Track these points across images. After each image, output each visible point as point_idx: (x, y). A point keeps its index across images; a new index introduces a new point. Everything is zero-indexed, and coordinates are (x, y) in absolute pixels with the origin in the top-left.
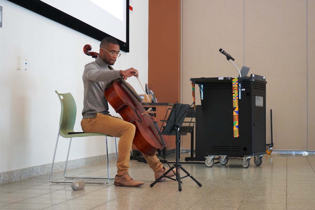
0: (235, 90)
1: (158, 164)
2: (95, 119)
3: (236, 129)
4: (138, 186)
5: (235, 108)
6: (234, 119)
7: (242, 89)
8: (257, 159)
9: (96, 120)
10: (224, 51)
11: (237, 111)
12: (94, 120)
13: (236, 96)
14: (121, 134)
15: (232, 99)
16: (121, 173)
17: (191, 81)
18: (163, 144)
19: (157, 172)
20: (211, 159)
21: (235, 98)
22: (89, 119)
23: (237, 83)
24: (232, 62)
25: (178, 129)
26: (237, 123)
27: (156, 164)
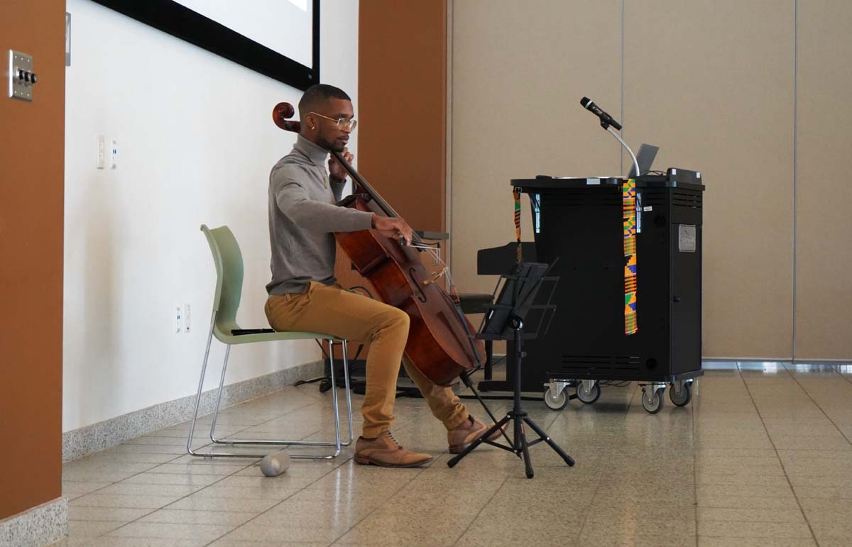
0: (629, 210)
1: (456, 408)
2: (305, 297)
3: (630, 312)
4: (417, 465)
5: (629, 257)
6: (626, 287)
7: (645, 208)
8: (677, 389)
9: (307, 300)
10: (592, 103)
11: (634, 266)
12: (304, 300)
13: (632, 226)
14: (372, 335)
15: (622, 235)
16: (374, 433)
17: (513, 187)
18: (477, 358)
19: (453, 429)
20: (561, 390)
21: (628, 233)
22: (288, 296)
23: (633, 193)
24: (613, 132)
25: (519, 324)
26: (632, 296)
27: (452, 408)
